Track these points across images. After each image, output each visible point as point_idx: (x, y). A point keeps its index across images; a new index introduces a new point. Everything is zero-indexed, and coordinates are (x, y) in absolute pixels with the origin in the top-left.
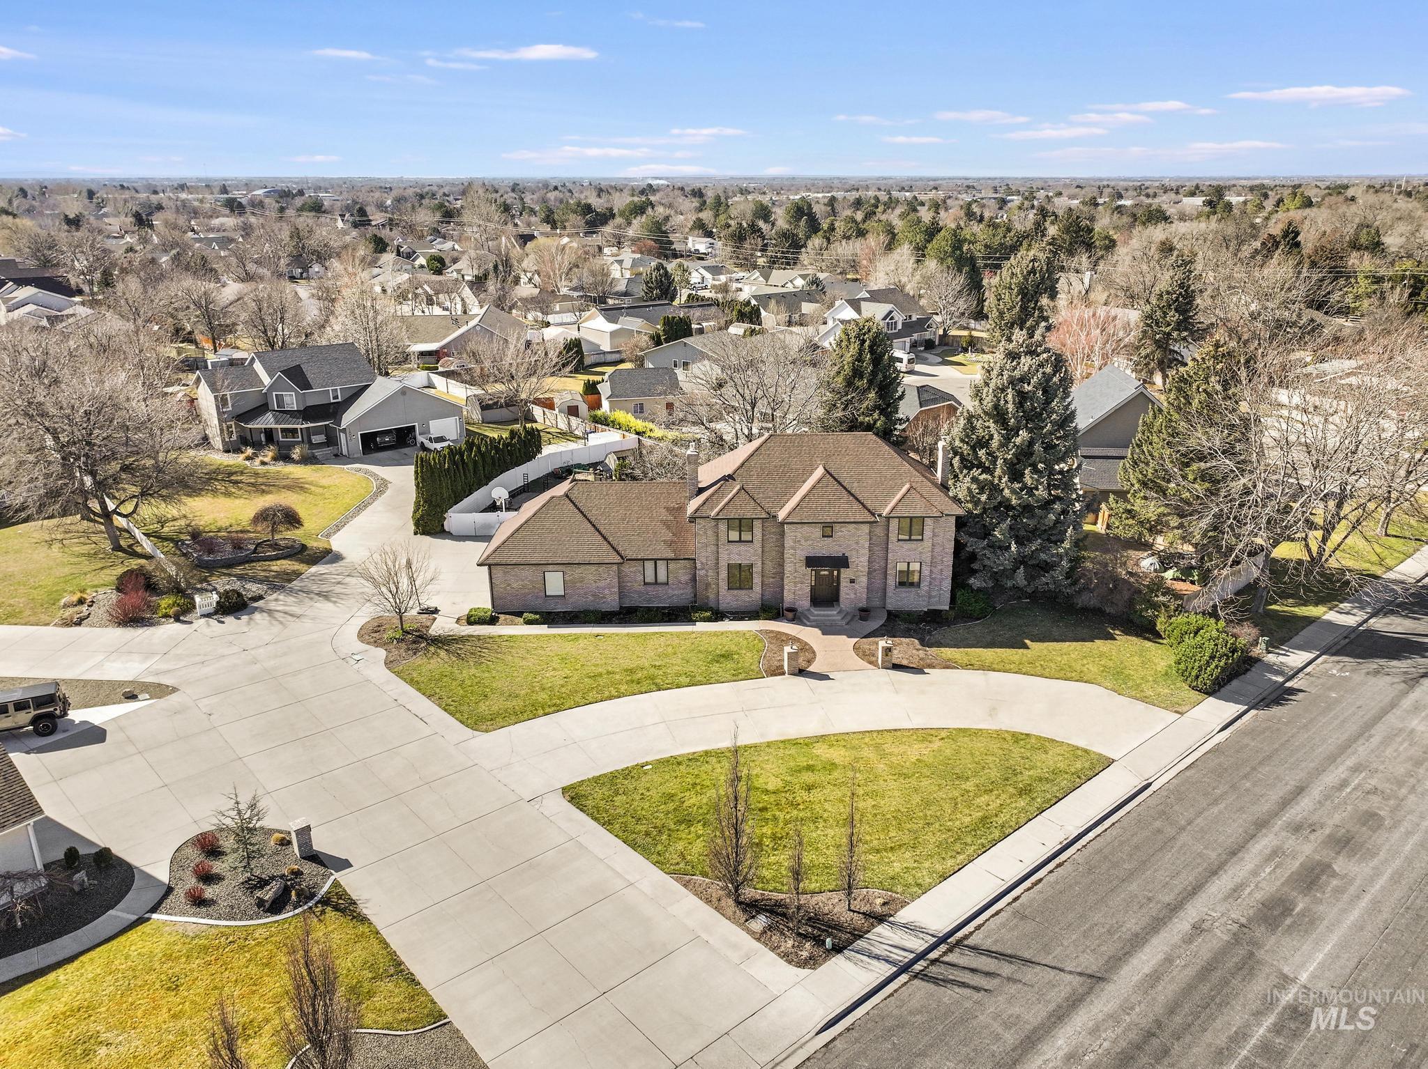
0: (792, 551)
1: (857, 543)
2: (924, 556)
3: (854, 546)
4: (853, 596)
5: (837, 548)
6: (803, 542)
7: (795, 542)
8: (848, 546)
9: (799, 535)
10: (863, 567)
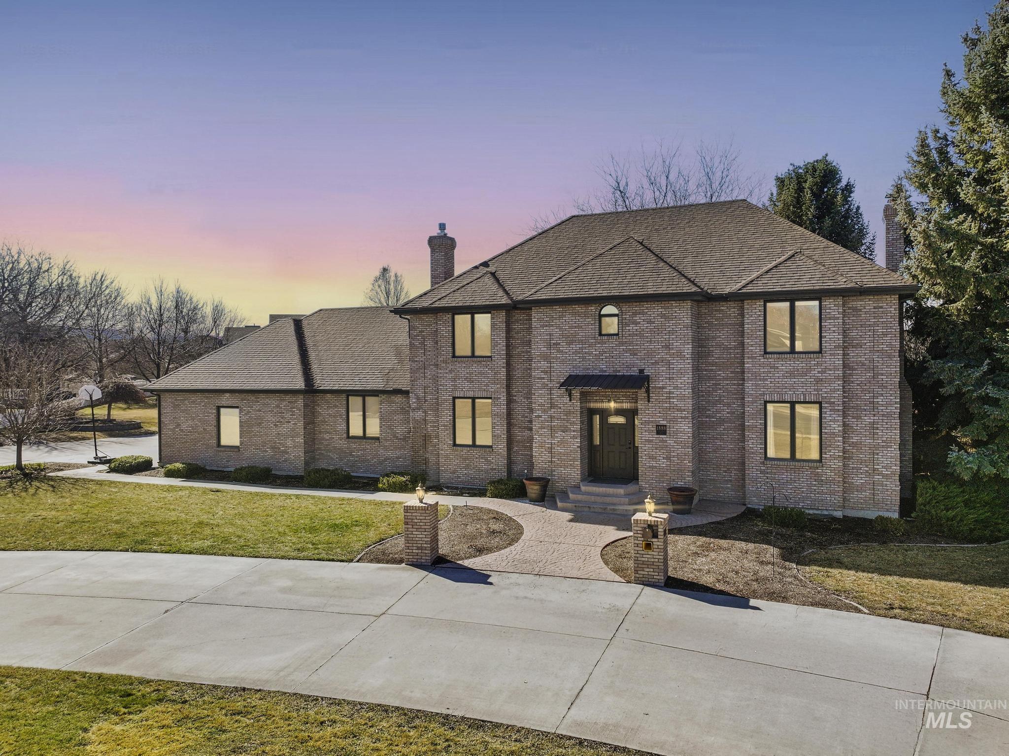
0: (544, 364)
1: (667, 347)
2: (825, 389)
3: (663, 354)
4: (663, 463)
5: (628, 358)
6: (564, 347)
7: (550, 346)
8: (650, 354)
9: (556, 331)
10: (682, 398)
